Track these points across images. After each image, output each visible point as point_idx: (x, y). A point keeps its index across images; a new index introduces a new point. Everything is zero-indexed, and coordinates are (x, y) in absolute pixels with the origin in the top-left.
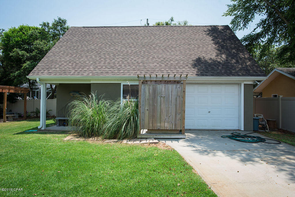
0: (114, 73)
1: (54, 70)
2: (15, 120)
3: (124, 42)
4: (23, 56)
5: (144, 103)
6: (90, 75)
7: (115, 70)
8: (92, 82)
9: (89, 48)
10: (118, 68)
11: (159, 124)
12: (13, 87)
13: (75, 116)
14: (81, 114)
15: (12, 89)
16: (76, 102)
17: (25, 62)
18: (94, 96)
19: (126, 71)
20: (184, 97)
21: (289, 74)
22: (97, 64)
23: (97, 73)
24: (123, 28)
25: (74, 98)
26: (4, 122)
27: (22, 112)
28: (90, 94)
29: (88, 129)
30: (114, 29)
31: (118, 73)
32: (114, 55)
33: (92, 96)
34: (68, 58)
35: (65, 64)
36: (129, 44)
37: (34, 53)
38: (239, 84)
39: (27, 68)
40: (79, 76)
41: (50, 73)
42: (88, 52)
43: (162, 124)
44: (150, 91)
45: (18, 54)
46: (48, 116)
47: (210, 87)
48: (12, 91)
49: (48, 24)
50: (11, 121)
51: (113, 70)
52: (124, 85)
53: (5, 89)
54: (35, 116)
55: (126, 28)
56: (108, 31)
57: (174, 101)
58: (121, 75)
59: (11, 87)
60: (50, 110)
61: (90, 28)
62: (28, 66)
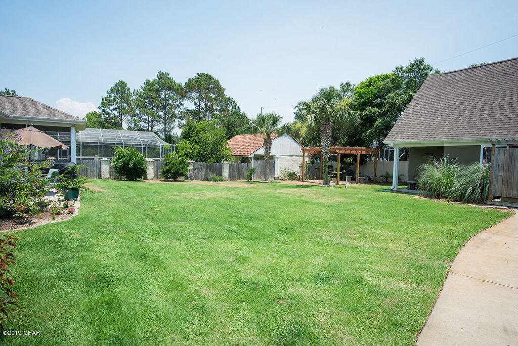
0: (471, 135)
1: (407, 134)
2: (365, 183)
3: (497, 89)
4: (375, 113)
5: (497, 169)
6: (443, 138)
7: (473, 130)
8: (445, 145)
9: (447, 103)
10: (479, 128)
12: (364, 148)
13: (424, 178)
14: (430, 177)
15: (364, 150)
16: (426, 166)
17: (376, 120)
18: (445, 159)
19: (487, 132)
22: (453, 125)
23: (451, 136)
24: (503, 63)
25: (425, 162)
26: (357, 183)
27: (372, 176)
28: (442, 158)
29: (435, 190)
30: (487, 69)
31: (477, 135)
32: (477, 111)
33: (443, 160)
34: (421, 120)
35: (418, 126)
36: (504, 91)
37: (386, 108)
39: (379, 127)
40: (432, 140)
41: (403, 138)
42: (445, 109)
44: (506, 156)
45: (371, 111)
46: (400, 182)
48: (364, 152)
49: (402, 68)
50: (362, 183)
51: (472, 130)
52: (485, 148)
53: (353, 150)
54: (385, 180)
55: (509, 62)
56: (477, 74)
58: (481, 137)
59: (363, 148)
60: (401, 175)
61: (452, 74)
62: (379, 124)
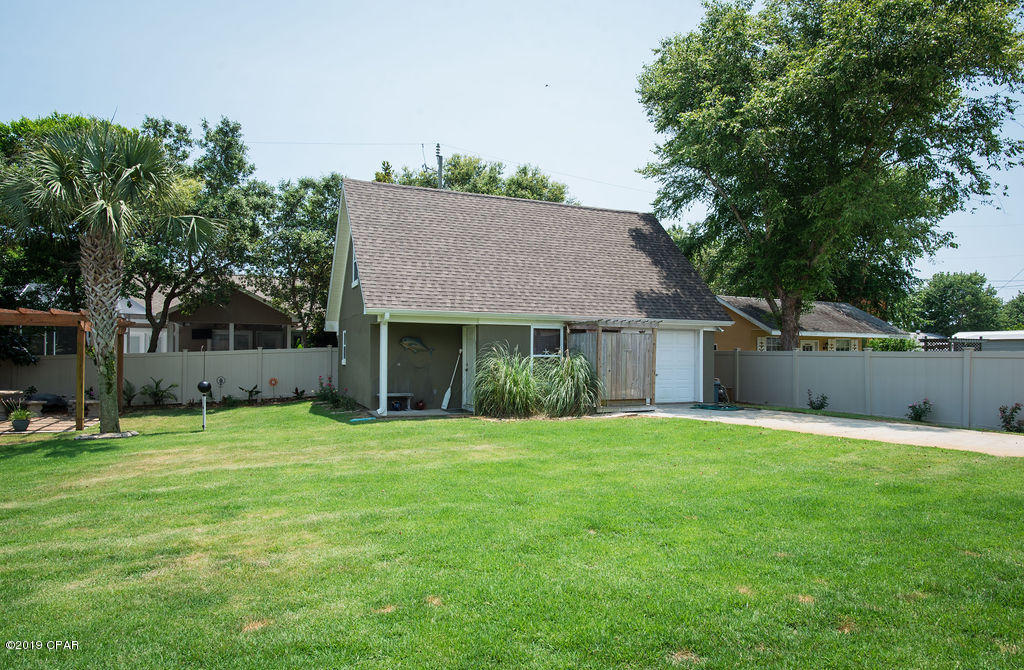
5: (605, 362)
8: (480, 323)
11: (624, 392)
19: (540, 305)
20: (654, 352)
21: (740, 309)
31: (530, 309)
38: (696, 331)
43: (628, 391)
44: (613, 343)
47: (675, 334)
52: (535, 329)
57: (642, 358)
